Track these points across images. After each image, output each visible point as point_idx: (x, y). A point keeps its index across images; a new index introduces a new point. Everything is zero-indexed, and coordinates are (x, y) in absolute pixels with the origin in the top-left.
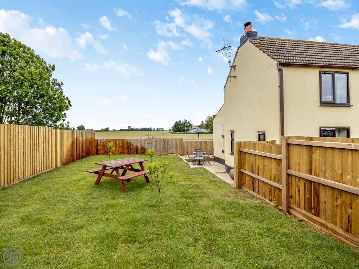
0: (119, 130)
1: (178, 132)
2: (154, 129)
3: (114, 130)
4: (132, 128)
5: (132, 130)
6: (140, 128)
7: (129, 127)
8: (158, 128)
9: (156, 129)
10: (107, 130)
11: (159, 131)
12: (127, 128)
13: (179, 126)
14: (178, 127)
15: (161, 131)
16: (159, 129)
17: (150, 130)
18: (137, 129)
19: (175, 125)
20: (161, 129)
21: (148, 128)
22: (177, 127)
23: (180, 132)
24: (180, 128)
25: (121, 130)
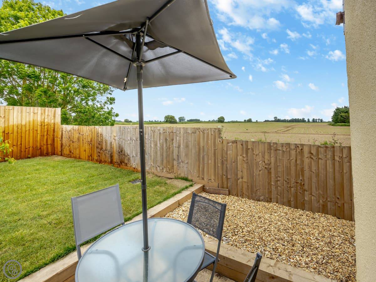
0: (264, 122)
1: (340, 123)
2: (308, 120)
3: (257, 121)
4: (278, 119)
5: (279, 121)
6: (289, 119)
7: (276, 118)
8: (314, 119)
9: (311, 120)
10: (250, 121)
11: (316, 122)
12: (274, 119)
13: (343, 114)
14: (341, 116)
15: (319, 122)
16: (316, 119)
17: (303, 121)
18: (285, 120)
19: (335, 113)
20: (319, 120)
21: (300, 118)
22: (339, 116)
23: (345, 123)
24: (345, 117)
25: (266, 121)
